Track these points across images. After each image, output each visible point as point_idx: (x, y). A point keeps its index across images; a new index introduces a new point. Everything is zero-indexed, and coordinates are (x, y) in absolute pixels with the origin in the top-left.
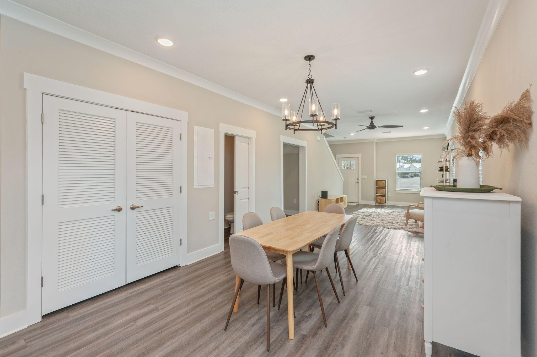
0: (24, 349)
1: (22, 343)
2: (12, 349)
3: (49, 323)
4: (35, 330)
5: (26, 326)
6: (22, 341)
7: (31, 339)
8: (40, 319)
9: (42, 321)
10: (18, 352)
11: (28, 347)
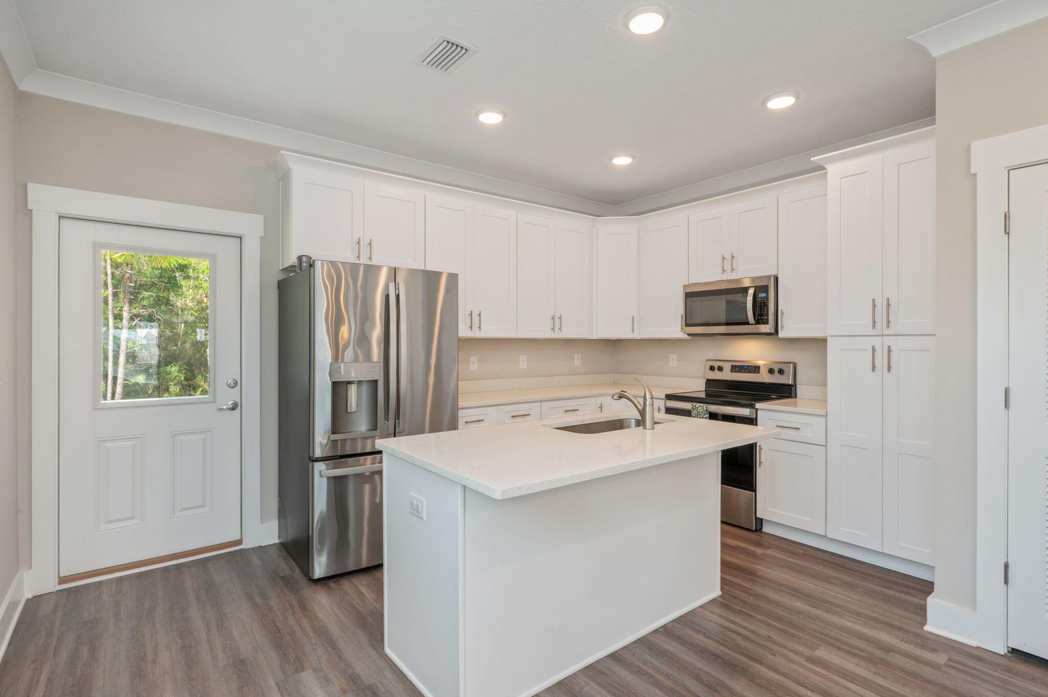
0: (933, 668)
1: (941, 659)
2: (924, 655)
3: (1012, 668)
4: (979, 659)
5: (974, 643)
6: (944, 658)
7: (956, 665)
8: (1002, 650)
9: (1004, 656)
10: (922, 666)
11: (939, 671)
